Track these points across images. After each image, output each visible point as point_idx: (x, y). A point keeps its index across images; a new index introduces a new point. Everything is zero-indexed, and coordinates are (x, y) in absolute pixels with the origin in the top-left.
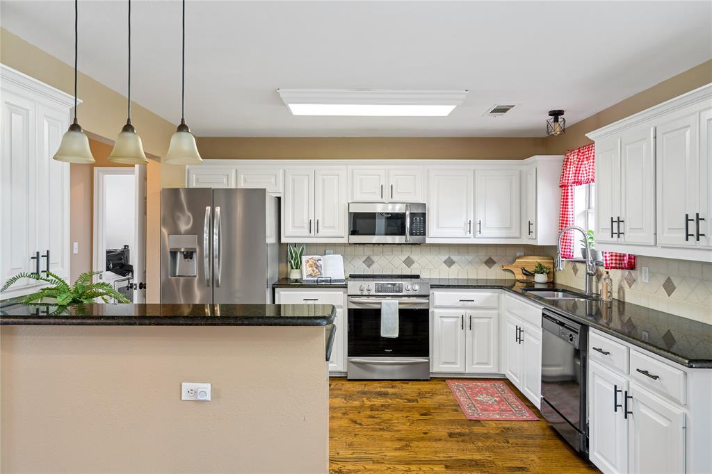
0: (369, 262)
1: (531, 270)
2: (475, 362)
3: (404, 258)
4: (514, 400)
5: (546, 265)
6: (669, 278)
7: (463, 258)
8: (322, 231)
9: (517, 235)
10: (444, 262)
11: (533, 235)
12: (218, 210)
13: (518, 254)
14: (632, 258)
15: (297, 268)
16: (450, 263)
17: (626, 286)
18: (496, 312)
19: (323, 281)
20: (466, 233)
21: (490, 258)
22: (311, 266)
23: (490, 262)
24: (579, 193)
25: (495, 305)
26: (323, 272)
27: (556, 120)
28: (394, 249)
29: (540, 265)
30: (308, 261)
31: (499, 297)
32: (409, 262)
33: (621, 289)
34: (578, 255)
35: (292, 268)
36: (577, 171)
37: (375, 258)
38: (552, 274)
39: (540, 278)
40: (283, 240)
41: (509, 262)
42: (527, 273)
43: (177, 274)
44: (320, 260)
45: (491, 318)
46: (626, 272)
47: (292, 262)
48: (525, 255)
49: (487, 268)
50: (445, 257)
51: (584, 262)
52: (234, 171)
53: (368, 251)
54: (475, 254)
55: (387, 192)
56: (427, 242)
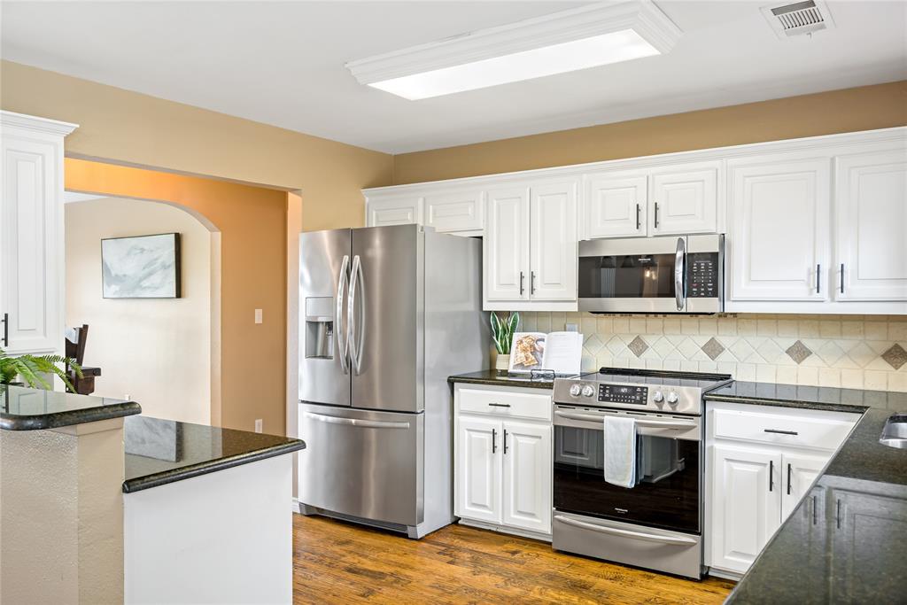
0: (638, 346)
3: (704, 340)
7: (831, 344)
8: (541, 292)
10: (787, 352)
15: (505, 353)
16: (799, 353)
19: (543, 376)
20: (811, 291)
21: (896, 346)
22: (525, 350)
23: (896, 356)
26: (543, 360)
28: (683, 323)
30: (521, 342)
32: (713, 349)
35: (499, 352)
37: (649, 340)
40: (486, 307)
43: (319, 355)
44: (543, 340)
47: (498, 341)
49: (890, 367)
50: (787, 342)
52: (420, 202)
53: (636, 325)
54: (860, 338)
55: (647, 216)
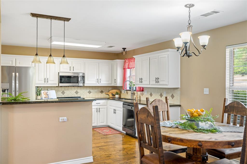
0: (63, 93)
1: (114, 94)
2: (100, 122)
3: (75, 91)
4: (113, 130)
5: (119, 92)
6: (151, 93)
7: (94, 91)
8: (49, 82)
9: (111, 83)
10: (88, 92)
11: (116, 83)
12: (17, 74)
13: (110, 89)
14: (143, 88)
16: (90, 92)
17: (141, 96)
18: (106, 106)
20: (96, 82)
23: (102, 92)
24: (128, 71)
25: (106, 104)
27: (124, 51)
28: (72, 88)
29: (117, 92)
31: (107, 102)
32: (77, 92)
33: (140, 97)
34: (128, 89)
35: (38, 95)
36: (129, 65)
37: (65, 91)
38: (120, 95)
39: (117, 96)
41: (107, 92)
42: (113, 95)
44: (48, 92)
45: (105, 108)
46: (141, 92)
47: (38, 93)
48: (112, 89)
49: (101, 94)
50: (88, 91)
51: (131, 90)
52: (14, 59)
53: (63, 88)
54: (98, 89)
55: (72, 69)
56: (85, 86)
